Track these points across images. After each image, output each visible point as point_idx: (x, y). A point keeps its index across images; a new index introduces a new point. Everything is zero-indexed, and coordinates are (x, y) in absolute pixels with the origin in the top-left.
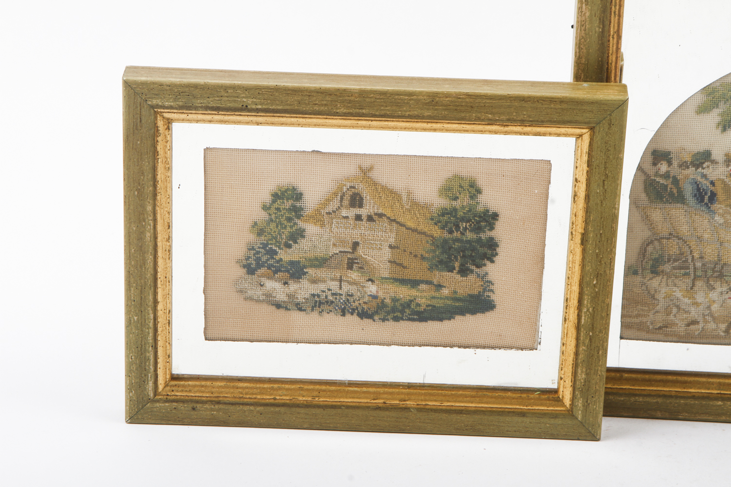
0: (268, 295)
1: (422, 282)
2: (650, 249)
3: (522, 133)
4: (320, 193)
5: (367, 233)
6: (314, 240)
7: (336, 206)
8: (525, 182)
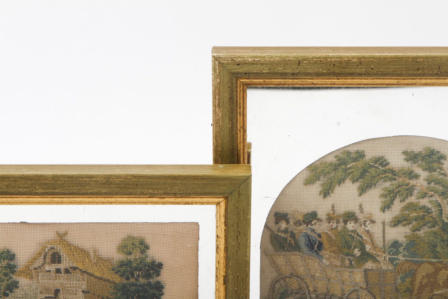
2: (277, 285)
3: (175, 203)
4: (28, 253)
5: (65, 282)
6: (25, 289)
7: (41, 263)
8: (180, 239)
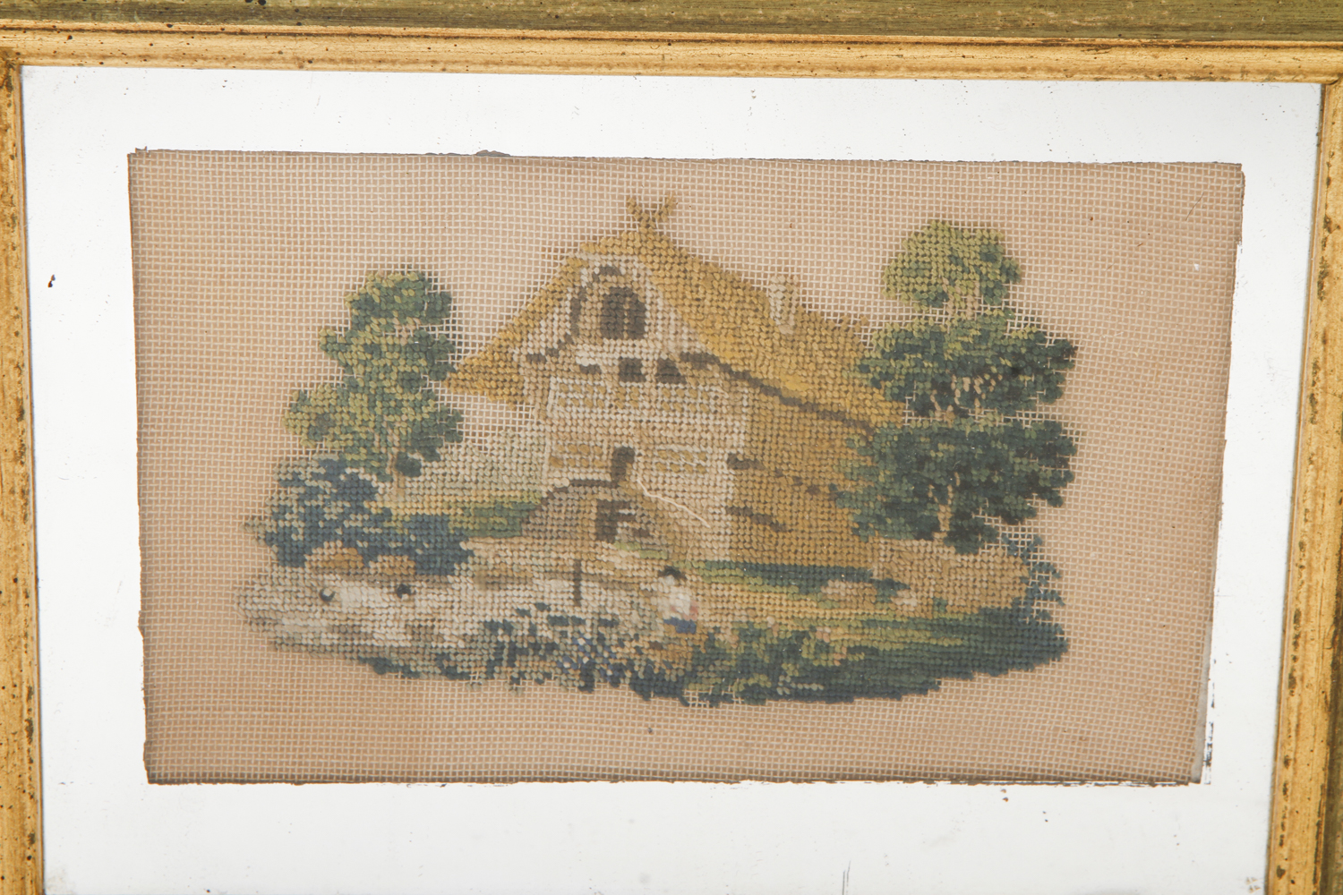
0: (348, 630)
1: (835, 573)
3: (1152, 73)
4: (505, 292)
5: (657, 419)
6: (489, 446)
7: (558, 335)
8: (1158, 238)
